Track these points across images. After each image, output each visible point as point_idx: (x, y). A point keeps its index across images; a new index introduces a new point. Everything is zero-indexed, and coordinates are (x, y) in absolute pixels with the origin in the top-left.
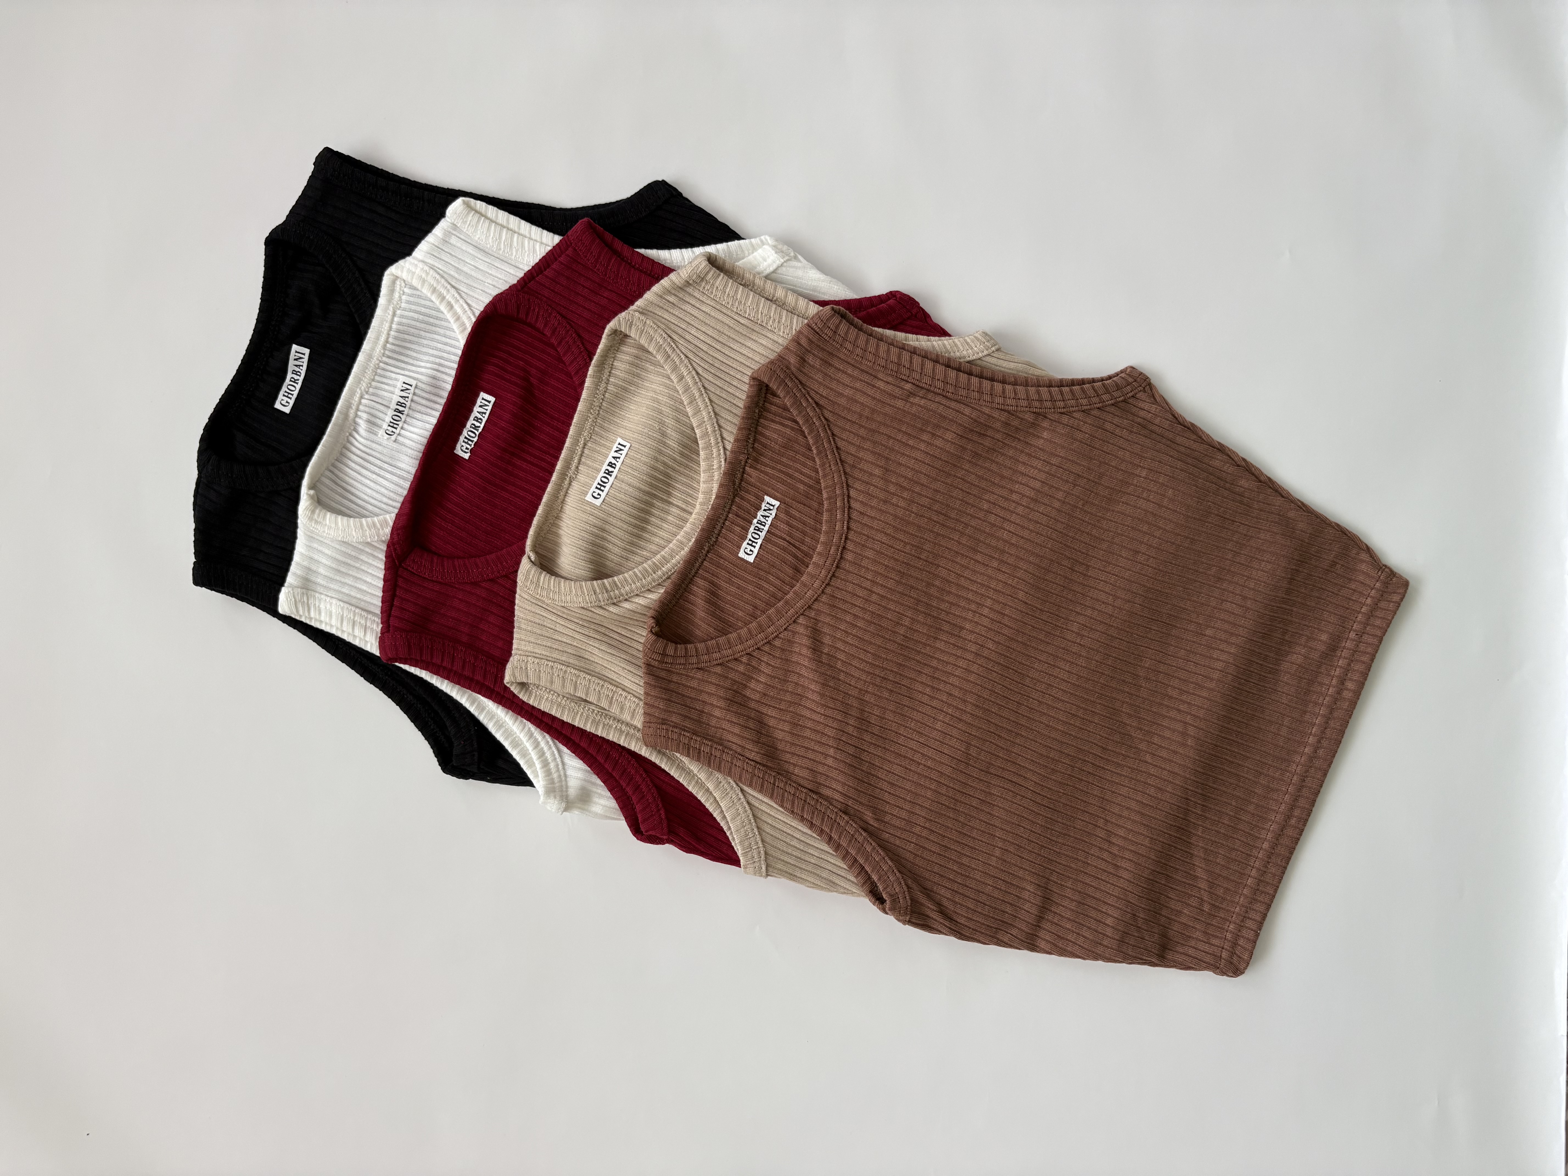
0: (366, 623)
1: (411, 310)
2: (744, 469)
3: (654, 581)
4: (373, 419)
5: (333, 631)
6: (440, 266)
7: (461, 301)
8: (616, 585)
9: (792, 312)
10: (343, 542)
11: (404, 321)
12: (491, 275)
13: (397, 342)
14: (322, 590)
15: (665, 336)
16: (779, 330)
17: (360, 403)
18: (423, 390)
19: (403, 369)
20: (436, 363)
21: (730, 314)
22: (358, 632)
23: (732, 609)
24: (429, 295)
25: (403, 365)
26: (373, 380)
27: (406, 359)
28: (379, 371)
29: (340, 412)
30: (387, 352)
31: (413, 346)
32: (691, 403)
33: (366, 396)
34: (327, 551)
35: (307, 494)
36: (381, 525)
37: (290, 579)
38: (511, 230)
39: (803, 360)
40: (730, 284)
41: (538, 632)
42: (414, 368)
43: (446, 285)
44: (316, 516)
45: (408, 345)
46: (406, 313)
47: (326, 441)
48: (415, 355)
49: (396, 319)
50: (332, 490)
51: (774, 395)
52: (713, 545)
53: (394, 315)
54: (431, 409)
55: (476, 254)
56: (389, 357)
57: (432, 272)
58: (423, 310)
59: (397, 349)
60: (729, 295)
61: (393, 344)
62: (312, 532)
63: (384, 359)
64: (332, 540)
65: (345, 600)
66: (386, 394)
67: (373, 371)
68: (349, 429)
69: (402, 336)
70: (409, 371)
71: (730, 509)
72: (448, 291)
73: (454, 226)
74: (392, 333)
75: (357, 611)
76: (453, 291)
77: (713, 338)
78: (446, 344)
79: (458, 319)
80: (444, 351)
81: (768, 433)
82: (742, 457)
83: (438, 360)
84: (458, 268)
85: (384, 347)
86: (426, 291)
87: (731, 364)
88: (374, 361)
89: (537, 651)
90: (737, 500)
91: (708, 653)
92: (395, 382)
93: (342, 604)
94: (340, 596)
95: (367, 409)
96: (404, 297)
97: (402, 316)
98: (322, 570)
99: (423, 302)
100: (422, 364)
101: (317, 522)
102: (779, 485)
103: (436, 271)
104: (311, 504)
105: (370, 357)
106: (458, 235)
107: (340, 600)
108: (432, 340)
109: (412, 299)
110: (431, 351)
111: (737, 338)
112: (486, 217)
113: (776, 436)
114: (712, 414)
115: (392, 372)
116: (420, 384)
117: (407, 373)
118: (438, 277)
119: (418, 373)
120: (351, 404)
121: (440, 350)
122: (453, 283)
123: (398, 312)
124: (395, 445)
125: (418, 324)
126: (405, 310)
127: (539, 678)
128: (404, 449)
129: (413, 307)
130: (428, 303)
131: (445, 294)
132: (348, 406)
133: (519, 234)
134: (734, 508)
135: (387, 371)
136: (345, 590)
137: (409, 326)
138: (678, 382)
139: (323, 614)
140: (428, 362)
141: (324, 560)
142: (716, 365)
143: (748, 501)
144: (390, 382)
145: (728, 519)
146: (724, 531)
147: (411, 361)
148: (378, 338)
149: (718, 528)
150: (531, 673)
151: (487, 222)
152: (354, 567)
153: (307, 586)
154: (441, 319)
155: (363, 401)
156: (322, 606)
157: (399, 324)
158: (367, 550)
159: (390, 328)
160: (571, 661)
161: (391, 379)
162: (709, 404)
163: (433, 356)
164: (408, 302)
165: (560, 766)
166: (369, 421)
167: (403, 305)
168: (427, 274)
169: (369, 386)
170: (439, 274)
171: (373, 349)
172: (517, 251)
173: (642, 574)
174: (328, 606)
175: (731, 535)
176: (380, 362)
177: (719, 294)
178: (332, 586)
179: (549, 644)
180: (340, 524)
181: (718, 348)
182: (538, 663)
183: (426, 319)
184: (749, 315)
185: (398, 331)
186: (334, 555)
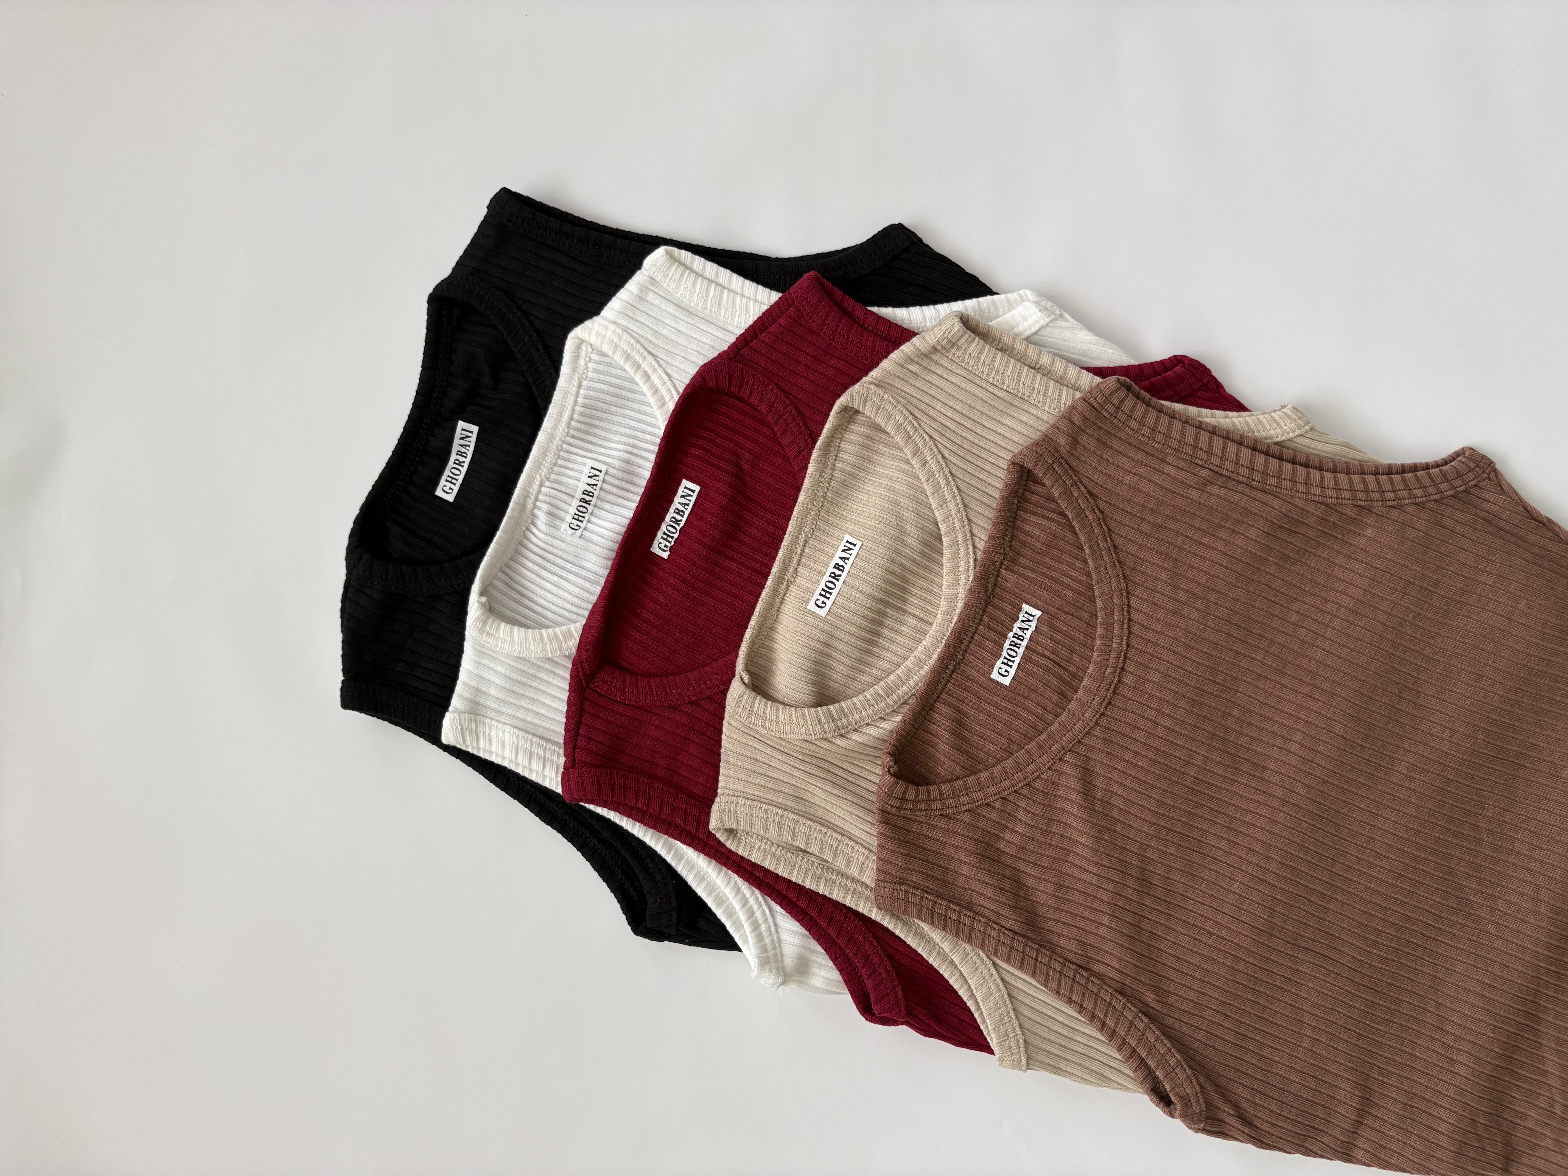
0: (545, 754)
1: (599, 381)
2: (998, 571)
3: (888, 707)
4: (555, 511)
5: (506, 764)
6: (635, 329)
7: (660, 370)
8: (844, 712)
9: (1061, 381)
10: (520, 658)
11: (592, 393)
12: (695, 339)
13: (582, 419)
14: (493, 715)
15: (906, 412)
16: (1045, 404)
17: (539, 492)
18: (613, 476)
19: (590, 451)
20: (629, 445)
21: (984, 386)
22: (536, 765)
23: (982, 742)
24: (622, 363)
25: (591, 447)
26: (555, 464)
27: (594, 440)
28: (562, 454)
29: (516, 503)
30: (571, 431)
31: (602, 424)
32: (935, 492)
33: (547, 484)
34: (500, 669)
35: (479, 602)
36: (564, 638)
37: (455, 702)
38: (720, 285)
39: (1075, 442)
40: (987, 350)
41: (750, 767)
42: (602, 450)
43: (642, 350)
44: (487, 628)
45: (596, 422)
46: (595, 385)
47: (500, 537)
48: (604, 434)
49: (582, 392)
50: (506, 595)
51: (1037, 482)
52: (959, 664)
53: (580, 386)
54: (623, 498)
55: (678, 315)
56: (573, 437)
57: (625, 336)
58: (614, 380)
59: (583, 427)
60: (984, 362)
61: (579, 422)
62: (483, 646)
63: (569, 439)
64: (507, 656)
65: (520, 726)
66: (570, 481)
67: (555, 454)
68: (527, 521)
69: (588, 411)
70: (598, 453)
71: (981, 620)
72: (645, 358)
73: (653, 280)
74: (578, 408)
75: (535, 739)
76: (650, 358)
77: (962, 414)
78: (640, 421)
79: (656, 391)
80: (639, 430)
81: (1027, 528)
82: (998, 558)
83: (631, 441)
84: (656, 331)
85: (569, 425)
86: (618, 359)
87: (983, 445)
88: (557, 442)
89: (748, 790)
90: (989, 609)
91: (955, 796)
92: (581, 467)
93: (516, 731)
94: (516, 722)
95: (547, 499)
96: (590, 365)
97: (589, 388)
98: (493, 691)
99: (614, 371)
100: (613, 445)
101: (488, 634)
102: (1043, 593)
103: (630, 334)
104: (483, 614)
105: (551, 437)
106: (656, 290)
107: (515, 727)
108: (624, 416)
109: (600, 367)
110: (623, 430)
111: (992, 414)
112: (692, 271)
113: (1037, 532)
114: (961, 505)
115: (577, 455)
116: (611, 470)
117: (595, 456)
118: (632, 341)
119: (608, 456)
120: (529, 493)
121: (634, 428)
122: (650, 349)
123: (585, 383)
124: (581, 542)
125: (608, 398)
126: (592, 380)
127: (751, 824)
128: (591, 546)
129: (602, 377)
130: (619, 372)
131: (641, 362)
132: (526, 496)
133: (729, 290)
134: (986, 619)
135: (571, 453)
136: (521, 714)
137: (597, 400)
138: (920, 468)
139: (494, 744)
140: (619, 443)
141: (496, 679)
142: (965, 446)
143: (1003, 611)
144: (575, 467)
145: (978, 632)
146: (972, 646)
147: (600, 442)
148: (561, 415)
149: (966, 642)
150: (741, 819)
151: (693, 275)
152: (530, 686)
153: (475, 710)
154: (635, 392)
155: (543, 489)
156: (493, 734)
157: (586, 397)
158: (547, 666)
159: (576, 402)
160: (789, 803)
161: (576, 463)
162: (956, 494)
163: (625, 435)
164: (595, 371)
165: (773, 928)
166: (550, 513)
167: (590, 374)
168: (620, 338)
169: (551, 471)
170: (633, 337)
171: (555, 427)
172: (726, 310)
173: (874, 699)
174: (501, 734)
175: (982, 652)
176: (564, 442)
177: (972, 362)
178: (504, 710)
179: (762, 783)
180: (516, 637)
181: (969, 426)
182: (749, 806)
183: (617, 391)
184: (1008, 386)
185: (584, 406)
186: (508, 673)
